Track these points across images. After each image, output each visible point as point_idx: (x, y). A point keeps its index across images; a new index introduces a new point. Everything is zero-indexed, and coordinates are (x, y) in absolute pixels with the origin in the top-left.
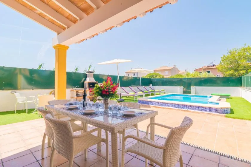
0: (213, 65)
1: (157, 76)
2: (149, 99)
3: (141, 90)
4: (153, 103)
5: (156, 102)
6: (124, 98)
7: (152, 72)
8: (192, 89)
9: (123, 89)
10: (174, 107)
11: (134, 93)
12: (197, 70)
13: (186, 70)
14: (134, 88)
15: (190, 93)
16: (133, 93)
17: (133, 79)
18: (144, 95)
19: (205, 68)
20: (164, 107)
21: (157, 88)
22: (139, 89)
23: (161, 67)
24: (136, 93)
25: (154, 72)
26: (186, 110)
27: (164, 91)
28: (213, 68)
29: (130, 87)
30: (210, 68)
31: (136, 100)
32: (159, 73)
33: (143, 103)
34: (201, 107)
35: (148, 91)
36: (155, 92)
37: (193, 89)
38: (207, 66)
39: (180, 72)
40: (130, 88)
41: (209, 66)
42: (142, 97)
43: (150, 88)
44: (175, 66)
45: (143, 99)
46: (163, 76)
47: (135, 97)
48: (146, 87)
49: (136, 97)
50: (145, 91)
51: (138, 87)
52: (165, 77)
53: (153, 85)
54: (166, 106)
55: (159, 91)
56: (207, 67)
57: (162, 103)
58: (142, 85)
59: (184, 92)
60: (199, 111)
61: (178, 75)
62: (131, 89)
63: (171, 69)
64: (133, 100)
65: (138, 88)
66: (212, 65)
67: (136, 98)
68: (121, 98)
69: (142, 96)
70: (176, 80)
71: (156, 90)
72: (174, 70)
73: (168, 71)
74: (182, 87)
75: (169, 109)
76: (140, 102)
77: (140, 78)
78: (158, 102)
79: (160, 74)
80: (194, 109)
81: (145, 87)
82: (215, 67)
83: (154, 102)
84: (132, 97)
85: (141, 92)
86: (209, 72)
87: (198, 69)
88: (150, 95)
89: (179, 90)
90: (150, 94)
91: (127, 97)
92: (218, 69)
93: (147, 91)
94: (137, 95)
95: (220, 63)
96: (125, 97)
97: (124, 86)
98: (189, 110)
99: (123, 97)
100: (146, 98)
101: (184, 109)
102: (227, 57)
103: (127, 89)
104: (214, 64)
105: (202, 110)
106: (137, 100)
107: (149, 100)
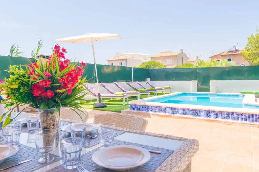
0: (236, 50)
1: (156, 66)
2: (147, 102)
3: (133, 88)
4: (155, 109)
5: (162, 107)
6: (105, 102)
7: (149, 60)
8: (210, 84)
9: (104, 87)
10: (192, 115)
11: (123, 93)
12: (213, 56)
13: (197, 58)
14: (123, 84)
15: (208, 90)
16: (121, 93)
17: (120, 70)
18: (139, 96)
19: (224, 54)
20: (174, 115)
21: (158, 85)
22: (131, 86)
23: (161, 53)
24: (125, 92)
25: (152, 59)
26: (213, 119)
27: (169, 88)
28: (235, 53)
29: (116, 82)
30: (231, 54)
31: (126, 104)
32: (159, 61)
33: (139, 110)
34: (238, 114)
35: (144, 88)
36: (156, 90)
37: (213, 83)
38: (227, 51)
39: (188, 61)
40: (115, 84)
41: (230, 52)
42: (137, 99)
43: (147, 84)
44: (182, 50)
45: (138, 102)
46: (166, 66)
47: (124, 100)
48: (142, 83)
49: (126, 99)
50: (139, 89)
51: (129, 83)
52: (168, 67)
53: (151, 80)
54: (178, 113)
55: (161, 89)
56: (228, 53)
57: (172, 108)
58: (134, 81)
59: (199, 90)
60: (234, 121)
61: (187, 65)
62: (117, 86)
63: (176, 56)
64: (122, 104)
65: (129, 85)
66: (234, 49)
67: (126, 101)
68: (100, 102)
69: (135, 98)
70: (187, 71)
71: (156, 88)
72: (181, 56)
73: (172, 59)
74: (196, 82)
75: (184, 118)
76: (134, 107)
77: (131, 68)
78: (164, 107)
79: (161, 62)
80: (226, 118)
81: (140, 83)
82: (238, 53)
83: (157, 107)
84: (119, 99)
85: (134, 91)
86: (229, 60)
87: (215, 56)
88: (149, 95)
89: (192, 85)
90: (149, 93)
91: (110, 99)
92: (243, 55)
93: (143, 90)
94: (128, 96)
95: (246, 46)
96: (107, 99)
97: (105, 82)
98: (217, 119)
99: (103, 99)
100: (142, 101)
101: (208, 118)
102: (255, 37)
103: (111, 86)
104: (237, 48)
105: (239, 119)
106: (128, 104)
107: (148, 104)
